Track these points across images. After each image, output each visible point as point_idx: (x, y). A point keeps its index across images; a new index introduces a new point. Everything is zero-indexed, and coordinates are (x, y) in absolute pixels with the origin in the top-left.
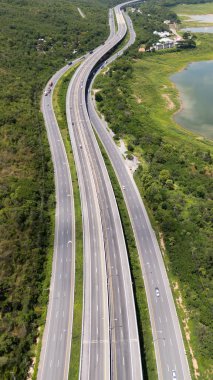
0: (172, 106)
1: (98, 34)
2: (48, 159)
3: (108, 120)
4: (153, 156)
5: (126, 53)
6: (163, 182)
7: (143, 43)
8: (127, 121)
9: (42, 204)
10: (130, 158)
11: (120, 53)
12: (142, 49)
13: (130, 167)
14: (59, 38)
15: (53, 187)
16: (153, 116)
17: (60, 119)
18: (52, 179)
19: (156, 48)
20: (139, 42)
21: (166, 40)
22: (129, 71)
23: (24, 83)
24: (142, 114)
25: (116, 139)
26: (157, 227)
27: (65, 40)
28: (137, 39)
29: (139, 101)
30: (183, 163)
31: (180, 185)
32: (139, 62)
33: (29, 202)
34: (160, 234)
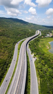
0: (48, 48)
1: (33, 34)
2: (12, 56)
3: (31, 49)
4: (40, 57)
5: (38, 37)
6: (42, 64)
7: (43, 36)
8: (35, 49)
9: (6, 66)
10: (34, 58)
11: (37, 37)
12: (43, 37)
13: (34, 60)
14: (24, 34)
15: (11, 62)
16: (43, 50)
17: (19, 48)
18: (11, 60)
19: (46, 37)
20: (42, 36)
21: (48, 36)
22: (39, 41)
23: (13, 41)
24: (40, 49)
25: (32, 53)
26: (38, 77)
27: (25, 34)
28: (42, 35)
29: (40, 46)
30: (49, 60)
31: (47, 65)
32: (41, 39)
33: (2, 64)
34: (39, 79)
